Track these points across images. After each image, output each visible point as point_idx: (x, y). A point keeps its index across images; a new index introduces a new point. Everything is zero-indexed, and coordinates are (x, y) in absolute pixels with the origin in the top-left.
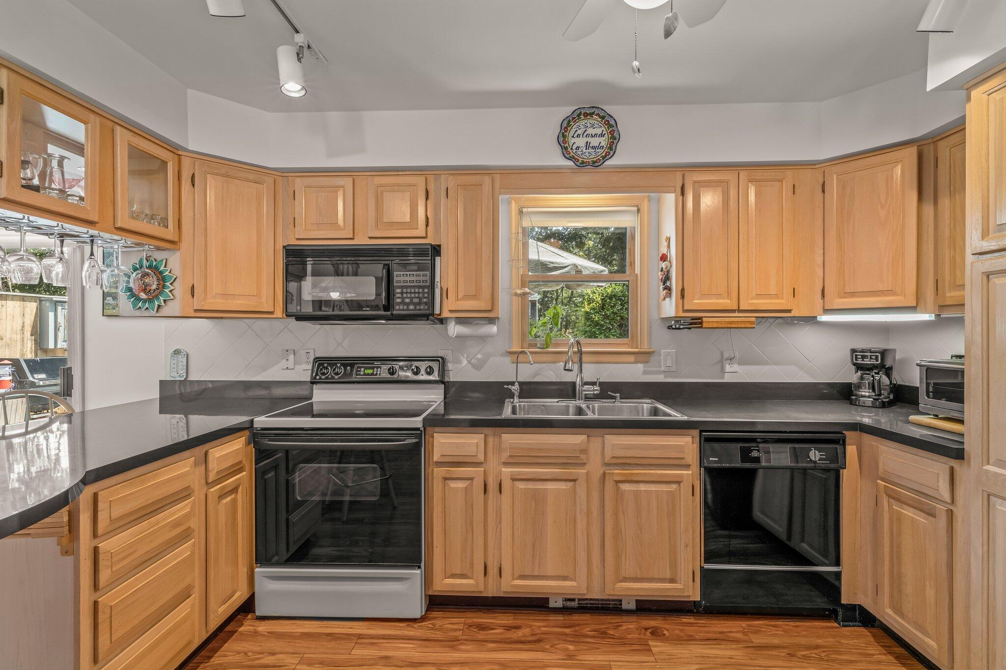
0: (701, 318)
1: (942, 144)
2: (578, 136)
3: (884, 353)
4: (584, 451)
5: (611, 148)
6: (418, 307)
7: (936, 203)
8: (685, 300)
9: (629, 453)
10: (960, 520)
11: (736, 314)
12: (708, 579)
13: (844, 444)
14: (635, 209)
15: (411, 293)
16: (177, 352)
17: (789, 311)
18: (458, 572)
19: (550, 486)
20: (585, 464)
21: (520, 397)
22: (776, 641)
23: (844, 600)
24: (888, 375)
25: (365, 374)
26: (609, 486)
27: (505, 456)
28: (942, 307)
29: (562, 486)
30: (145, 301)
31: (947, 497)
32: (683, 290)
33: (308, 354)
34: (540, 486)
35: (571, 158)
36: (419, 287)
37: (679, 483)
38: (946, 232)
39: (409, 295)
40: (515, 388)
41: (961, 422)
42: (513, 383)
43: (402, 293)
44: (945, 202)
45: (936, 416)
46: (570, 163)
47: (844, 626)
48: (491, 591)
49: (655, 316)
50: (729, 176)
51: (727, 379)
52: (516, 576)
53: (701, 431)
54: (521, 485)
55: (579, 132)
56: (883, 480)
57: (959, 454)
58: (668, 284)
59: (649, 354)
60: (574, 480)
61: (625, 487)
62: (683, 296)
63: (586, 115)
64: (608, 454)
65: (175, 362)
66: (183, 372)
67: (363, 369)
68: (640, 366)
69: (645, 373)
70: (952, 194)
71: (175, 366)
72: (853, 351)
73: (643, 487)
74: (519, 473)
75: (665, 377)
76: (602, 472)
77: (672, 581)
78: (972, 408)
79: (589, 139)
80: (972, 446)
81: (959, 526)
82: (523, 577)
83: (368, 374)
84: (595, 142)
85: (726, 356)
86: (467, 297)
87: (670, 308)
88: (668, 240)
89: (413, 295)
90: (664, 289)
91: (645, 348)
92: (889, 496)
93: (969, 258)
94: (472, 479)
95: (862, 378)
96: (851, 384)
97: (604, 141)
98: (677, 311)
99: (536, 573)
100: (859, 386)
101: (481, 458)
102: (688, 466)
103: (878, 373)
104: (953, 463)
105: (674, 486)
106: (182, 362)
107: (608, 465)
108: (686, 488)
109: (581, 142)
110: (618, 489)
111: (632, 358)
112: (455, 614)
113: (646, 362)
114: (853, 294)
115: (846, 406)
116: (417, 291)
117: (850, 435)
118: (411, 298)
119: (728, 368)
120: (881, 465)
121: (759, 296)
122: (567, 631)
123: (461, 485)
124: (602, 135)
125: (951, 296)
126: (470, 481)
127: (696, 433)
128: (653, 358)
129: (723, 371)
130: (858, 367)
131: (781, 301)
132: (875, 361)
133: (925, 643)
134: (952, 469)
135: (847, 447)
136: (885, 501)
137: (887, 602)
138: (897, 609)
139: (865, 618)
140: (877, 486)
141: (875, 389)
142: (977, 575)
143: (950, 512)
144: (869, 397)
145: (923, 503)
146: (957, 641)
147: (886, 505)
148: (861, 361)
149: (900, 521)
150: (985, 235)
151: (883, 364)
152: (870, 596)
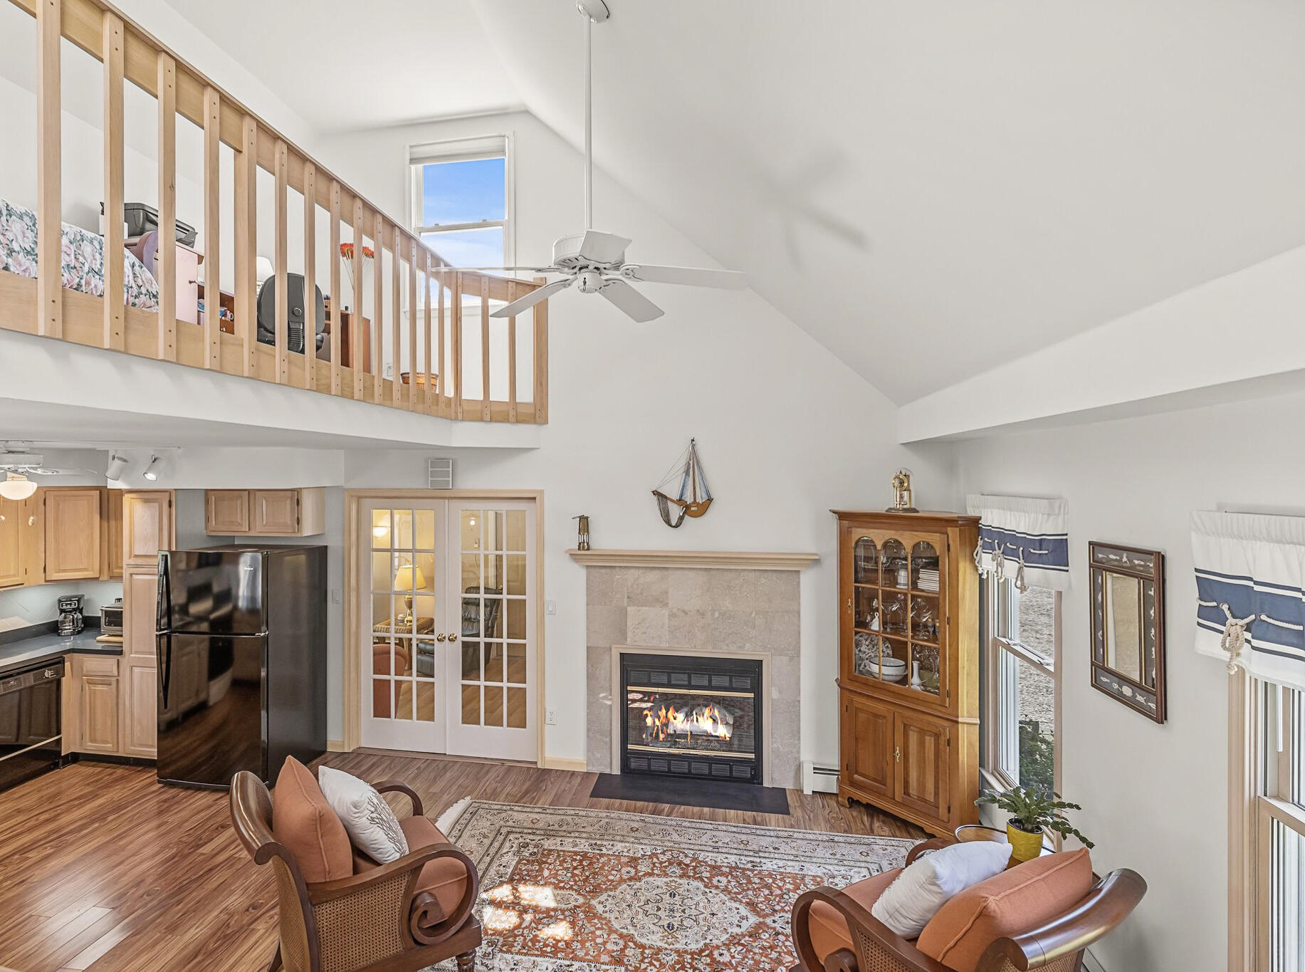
7: (108, 522)
10: (121, 682)
13: (64, 663)
17: (23, 583)
22: (28, 791)
23: (63, 754)
24: (81, 613)
28: (111, 577)
31: (116, 674)
38: (113, 538)
44: (113, 523)
45: (109, 636)
47: (62, 769)
56: (85, 676)
57: (121, 653)
72: (60, 601)
80: (126, 647)
81: (121, 686)
92: (89, 684)
93: (125, 566)
95: (65, 618)
96: (58, 623)
100: (63, 622)
103: (75, 614)
104: (119, 657)
114: (64, 571)
115: (55, 638)
117: (65, 658)
120: (84, 668)
125: (116, 571)
130: (62, 611)
131: (18, 578)
132: (73, 606)
133: (107, 748)
134: (118, 660)
135: (66, 664)
136: (87, 687)
137: (88, 740)
138: (93, 740)
139: (75, 758)
140: (82, 679)
141: (73, 624)
142: (127, 703)
143: (118, 680)
144: (70, 629)
145: (105, 680)
146: (120, 736)
147: (87, 688)
148: (64, 607)
149: (94, 693)
150: (130, 557)
151: (78, 608)
152: (78, 744)
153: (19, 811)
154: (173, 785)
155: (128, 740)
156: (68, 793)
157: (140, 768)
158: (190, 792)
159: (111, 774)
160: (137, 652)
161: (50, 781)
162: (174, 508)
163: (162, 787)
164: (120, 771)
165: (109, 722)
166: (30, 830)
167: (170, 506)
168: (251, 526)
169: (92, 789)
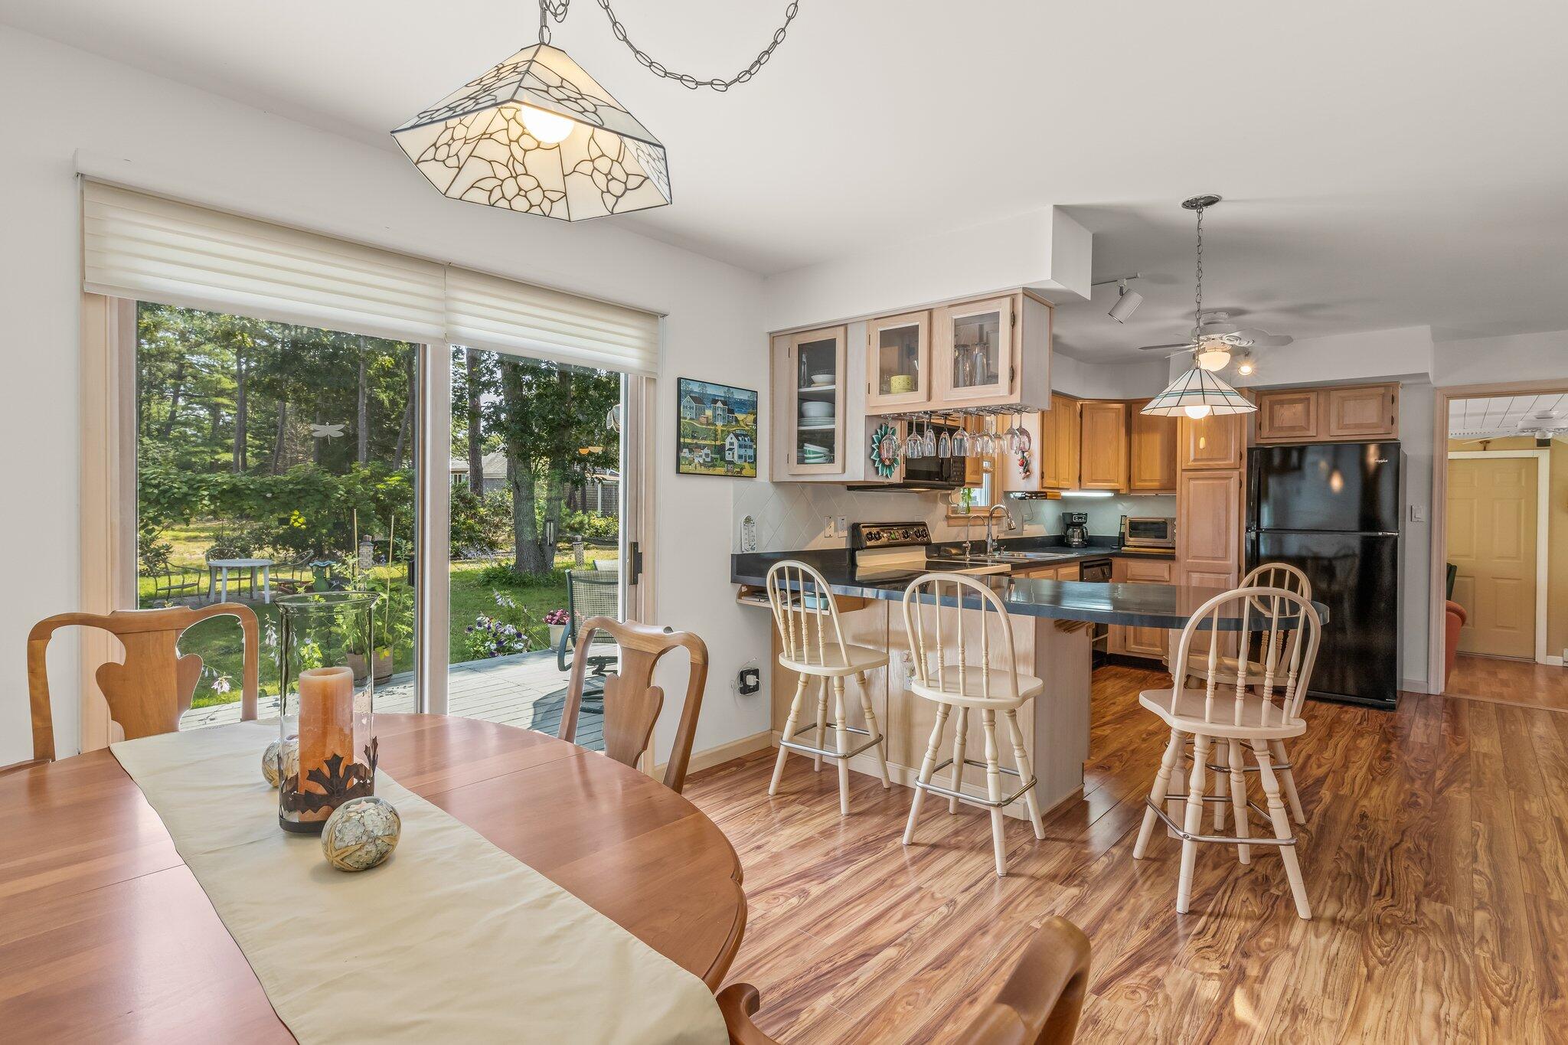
3: (1081, 515)
16: (748, 520)
33: (842, 521)
40: (968, 545)
41: (1172, 548)
42: (967, 542)
51: (1025, 535)
57: (1172, 559)
65: (744, 532)
72: (1063, 514)
78: (1177, 541)
80: (1179, 554)
83: (893, 539)
85: (1024, 519)
95: (1069, 531)
104: (1170, 562)
106: (751, 532)
119: (1026, 527)
129: (1022, 530)
134: (1170, 565)
160: (1195, 557)
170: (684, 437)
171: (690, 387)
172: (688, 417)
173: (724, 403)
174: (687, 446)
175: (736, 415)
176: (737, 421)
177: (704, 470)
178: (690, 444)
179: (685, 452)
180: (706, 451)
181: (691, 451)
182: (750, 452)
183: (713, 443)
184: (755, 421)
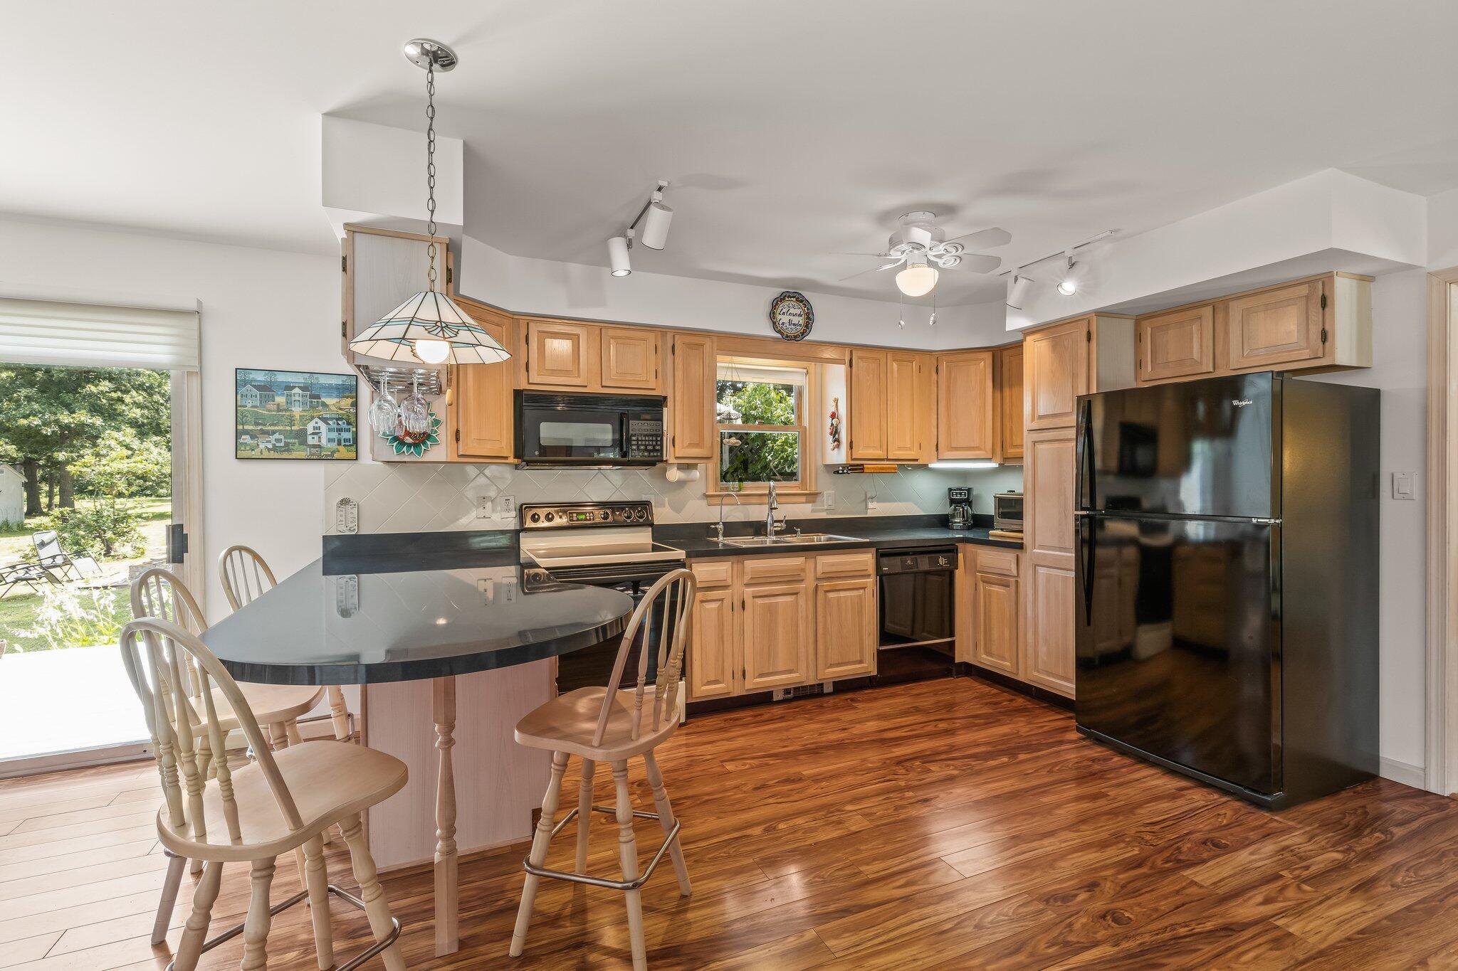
0: (862, 465)
1: (1005, 353)
2: (784, 313)
3: (969, 490)
4: (803, 570)
5: (808, 326)
6: (652, 454)
7: (1002, 391)
8: (853, 450)
9: (834, 569)
10: (1021, 584)
11: (885, 462)
12: (882, 657)
13: (957, 552)
14: (805, 371)
15: (645, 441)
16: (344, 502)
17: (917, 460)
18: (713, 679)
19: (780, 599)
20: (803, 580)
21: (725, 535)
22: (925, 691)
23: (957, 661)
24: (972, 507)
25: (578, 520)
26: (821, 595)
27: (747, 579)
28: (1005, 459)
29: (788, 599)
30: (409, 445)
31: (1015, 573)
32: (851, 442)
33: (507, 502)
34: (773, 600)
35: (779, 332)
36: (652, 435)
37: (864, 588)
38: (1007, 411)
39: (644, 443)
40: (720, 527)
41: (1021, 531)
42: (718, 523)
43: (638, 440)
44: (1006, 392)
45: (1002, 530)
46: (779, 335)
47: (957, 678)
48: (737, 691)
49: (819, 463)
50: (881, 356)
51: (870, 514)
52: (756, 675)
53: (877, 550)
54: (760, 601)
55: (784, 310)
56: (979, 572)
57: (1020, 546)
58: (837, 436)
59: (816, 494)
60: (797, 594)
61: (831, 595)
62: (851, 448)
63: (789, 297)
64: (820, 570)
65: (341, 513)
66: (354, 525)
67: (575, 515)
68: (809, 506)
69: (813, 511)
70: (1011, 387)
71: (343, 518)
72: (950, 490)
73: (842, 594)
74: (759, 591)
75: (827, 514)
76: (814, 585)
77: (861, 662)
78: (1027, 522)
79: (791, 317)
80: (1027, 541)
81: (1021, 589)
82: (761, 675)
83: (582, 520)
84: (795, 320)
85: (869, 495)
86: (691, 445)
87: (839, 457)
88: (836, 401)
89: (647, 443)
90: (835, 441)
91: (813, 490)
92: (984, 582)
93: (1025, 432)
94: (722, 600)
95: (955, 510)
96: (947, 515)
97: (801, 320)
98: (847, 460)
99: (771, 671)
100: (953, 516)
101: (729, 582)
102: (869, 576)
103: (965, 506)
104: (1018, 552)
105: (862, 591)
106: (352, 513)
107: (818, 579)
108: (869, 591)
109: (785, 319)
110: (826, 597)
111: (803, 499)
112: (710, 717)
113: (814, 502)
114: (956, 449)
115: (946, 527)
116: (651, 438)
117: (960, 545)
118: (646, 446)
119: (870, 505)
120: (978, 562)
121: (900, 449)
122: (797, 710)
123: (714, 605)
124: (800, 315)
125: (1011, 451)
126: (720, 602)
127: (874, 550)
128: (819, 498)
129: (867, 508)
130: (952, 502)
131: (912, 453)
132: (963, 497)
133: (1004, 666)
134: (1017, 555)
135: (959, 554)
136: (981, 585)
137: (982, 651)
138: (989, 653)
139: (969, 670)
140: (976, 576)
141: (963, 517)
142: (1029, 613)
143: (1017, 582)
144: (959, 523)
145: (1003, 580)
146: (1020, 656)
147: (982, 587)
148: (955, 497)
149: (990, 595)
150: (1033, 420)
151: (968, 499)
152: (971, 653)
153: (917, 710)
154: (1100, 742)
155: (1031, 662)
156: (966, 706)
157: (1044, 705)
158: (1127, 761)
159: (1011, 700)
160: (1041, 547)
161: (945, 687)
162: (1095, 340)
163: (1084, 739)
164: (1020, 701)
165: (1007, 633)
166: (930, 735)
167: (1089, 339)
168: (1219, 361)
169: (991, 711)
170: (243, 425)
171: (251, 376)
172: (250, 405)
173: (304, 388)
174: (246, 432)
175: (323, 399)
176: (324, 405)
177: (273, 455)
178: (252, 430)
179: (246, 439)
180: (277, 436)
181: (253, 437)
182: (348, 435)
183: (288, 428)
184: (355, 404)
